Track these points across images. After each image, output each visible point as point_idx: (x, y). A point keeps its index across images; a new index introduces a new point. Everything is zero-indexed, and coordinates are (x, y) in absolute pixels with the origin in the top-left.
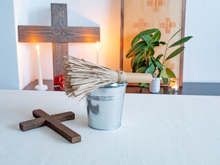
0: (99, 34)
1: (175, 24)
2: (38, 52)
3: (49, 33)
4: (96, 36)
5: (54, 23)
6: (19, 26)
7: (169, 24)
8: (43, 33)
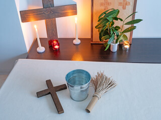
0: (76, 9)
1: (129, 3)
2: (36, 30)
3: (42, 14)
4: (74, 11)
5: (45, 6)
6: (20, 12)
7: (125, 3)
8: (37, 14)
